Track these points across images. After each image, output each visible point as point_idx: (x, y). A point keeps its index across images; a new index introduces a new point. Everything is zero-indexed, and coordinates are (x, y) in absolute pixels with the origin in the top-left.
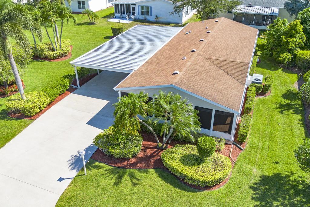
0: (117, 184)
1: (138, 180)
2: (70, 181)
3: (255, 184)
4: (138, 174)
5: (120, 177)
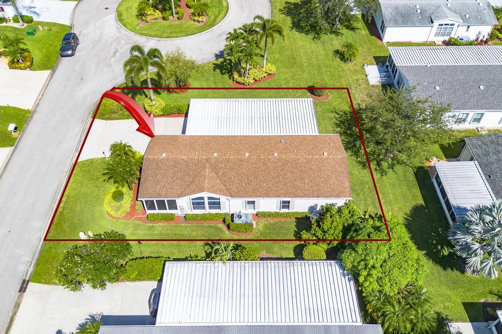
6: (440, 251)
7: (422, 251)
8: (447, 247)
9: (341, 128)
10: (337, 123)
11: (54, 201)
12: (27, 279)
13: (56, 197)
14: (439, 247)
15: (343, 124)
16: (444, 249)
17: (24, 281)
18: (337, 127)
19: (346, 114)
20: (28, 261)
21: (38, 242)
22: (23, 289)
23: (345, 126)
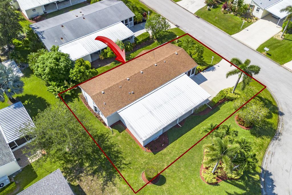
2: (216, 65)
6: (29, 101)
7: (38, 97)
8: (26, 104)
9: (114, 151)
10: (120, 154)
12: (179, 28)
14: (30, 103)
15: (115, 156)
16: (27, 103)
18: (118, 150)
19: (119, 167)
22: (176, 26)
23: (113, 154)
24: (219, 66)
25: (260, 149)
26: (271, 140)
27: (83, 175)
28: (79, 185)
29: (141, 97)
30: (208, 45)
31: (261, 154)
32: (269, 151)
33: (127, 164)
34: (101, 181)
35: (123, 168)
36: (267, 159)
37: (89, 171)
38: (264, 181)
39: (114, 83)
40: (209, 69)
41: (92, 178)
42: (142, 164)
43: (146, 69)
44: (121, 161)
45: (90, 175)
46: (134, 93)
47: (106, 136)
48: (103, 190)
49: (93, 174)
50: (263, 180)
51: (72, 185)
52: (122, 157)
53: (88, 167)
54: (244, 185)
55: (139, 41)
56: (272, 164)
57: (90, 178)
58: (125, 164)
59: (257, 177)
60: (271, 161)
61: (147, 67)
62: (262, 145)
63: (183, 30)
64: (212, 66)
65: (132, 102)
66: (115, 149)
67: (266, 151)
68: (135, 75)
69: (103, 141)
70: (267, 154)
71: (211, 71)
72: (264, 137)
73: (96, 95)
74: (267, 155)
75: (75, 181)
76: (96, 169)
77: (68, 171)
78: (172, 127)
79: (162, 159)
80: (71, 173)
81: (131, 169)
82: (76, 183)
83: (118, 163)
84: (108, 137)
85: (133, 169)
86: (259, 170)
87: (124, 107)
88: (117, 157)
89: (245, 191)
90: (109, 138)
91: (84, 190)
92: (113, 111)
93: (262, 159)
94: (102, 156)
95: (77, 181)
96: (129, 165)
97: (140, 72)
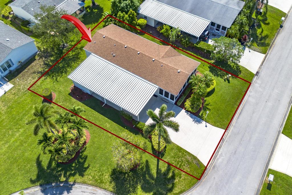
0: (209, 109)
1: (209, 104)
2: (207, 123)
3: (213, 74)
4: (206, 103)
5: (208, 109)
9: (66, 70)
10: (65, 74)
11: (241, 109)
12: (256, 76)
13: (240, 111)
15: (63, 71)
17: (257, 76)
19: (53, 76)
20: (255, 83)
21: (251, 90)
22: (257, 72)
23: (63, 69)
24: (206, 126)
25: (96, 180)
26: (112, 192)
27: (43, 59)
28: (35, 59)
29: (113, 63)
30: (242, 110)
31: (91, 182)
32: (97, 190)
33: (56, 80)
34: (40, 70)
35: (53, 79)
36: (86, 188)
37: (48, 61)
38: (60, 186)
39: (117, 40)
40: (194, 116)
41: (41, 64)
42: (59, 89)
43: (145, 55)
44: (59, 76)
45: (44, 63)
46: (114, 56)
47: (79, 60)
48: (34, 73)
49: (45, 64)
50: (62, 185)
51: (35, 56)
52: (62, 75)
53: (51, 60)
54: (52, 167)
55: (196, 45)
56: (81, 193)
57: (42, 63)
58: (56, 79)
59: (63, 179)
60: (84, 192)
61: (147, 55)
62: (102, 182)
63: (254, 81)
64: (203, 120)
65: (105, 59)
66: (68, 70)
67: (96, 186)
68: (133, 49)
69: (74, 61)
70: (93, 188)
71: (192, 119)
72: (113, 184)
73: (100, 34)
74: (91, 188)
75: (38, 57)
76: (50, 64)
77: (45, 51)
78: (101, 100)
79: (66, 100)
80: (44, 53)
81: (53, 83)
82: (37, 58)
83: (57, 74)
84: (78, 61)
85: (54, 85)
86: (71, 180)
87: (98, 55)
88: (62, 72)
89: (46, 168)
90: (77, 63)
91: (33, 64)
92: (91, 50)
93: (84, 183)
94: (61, 64)
95: (38, 58)
96: (57, 81)
97: (138, 52)
